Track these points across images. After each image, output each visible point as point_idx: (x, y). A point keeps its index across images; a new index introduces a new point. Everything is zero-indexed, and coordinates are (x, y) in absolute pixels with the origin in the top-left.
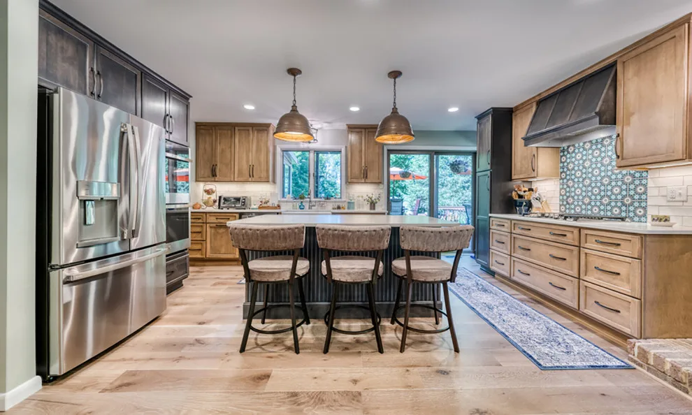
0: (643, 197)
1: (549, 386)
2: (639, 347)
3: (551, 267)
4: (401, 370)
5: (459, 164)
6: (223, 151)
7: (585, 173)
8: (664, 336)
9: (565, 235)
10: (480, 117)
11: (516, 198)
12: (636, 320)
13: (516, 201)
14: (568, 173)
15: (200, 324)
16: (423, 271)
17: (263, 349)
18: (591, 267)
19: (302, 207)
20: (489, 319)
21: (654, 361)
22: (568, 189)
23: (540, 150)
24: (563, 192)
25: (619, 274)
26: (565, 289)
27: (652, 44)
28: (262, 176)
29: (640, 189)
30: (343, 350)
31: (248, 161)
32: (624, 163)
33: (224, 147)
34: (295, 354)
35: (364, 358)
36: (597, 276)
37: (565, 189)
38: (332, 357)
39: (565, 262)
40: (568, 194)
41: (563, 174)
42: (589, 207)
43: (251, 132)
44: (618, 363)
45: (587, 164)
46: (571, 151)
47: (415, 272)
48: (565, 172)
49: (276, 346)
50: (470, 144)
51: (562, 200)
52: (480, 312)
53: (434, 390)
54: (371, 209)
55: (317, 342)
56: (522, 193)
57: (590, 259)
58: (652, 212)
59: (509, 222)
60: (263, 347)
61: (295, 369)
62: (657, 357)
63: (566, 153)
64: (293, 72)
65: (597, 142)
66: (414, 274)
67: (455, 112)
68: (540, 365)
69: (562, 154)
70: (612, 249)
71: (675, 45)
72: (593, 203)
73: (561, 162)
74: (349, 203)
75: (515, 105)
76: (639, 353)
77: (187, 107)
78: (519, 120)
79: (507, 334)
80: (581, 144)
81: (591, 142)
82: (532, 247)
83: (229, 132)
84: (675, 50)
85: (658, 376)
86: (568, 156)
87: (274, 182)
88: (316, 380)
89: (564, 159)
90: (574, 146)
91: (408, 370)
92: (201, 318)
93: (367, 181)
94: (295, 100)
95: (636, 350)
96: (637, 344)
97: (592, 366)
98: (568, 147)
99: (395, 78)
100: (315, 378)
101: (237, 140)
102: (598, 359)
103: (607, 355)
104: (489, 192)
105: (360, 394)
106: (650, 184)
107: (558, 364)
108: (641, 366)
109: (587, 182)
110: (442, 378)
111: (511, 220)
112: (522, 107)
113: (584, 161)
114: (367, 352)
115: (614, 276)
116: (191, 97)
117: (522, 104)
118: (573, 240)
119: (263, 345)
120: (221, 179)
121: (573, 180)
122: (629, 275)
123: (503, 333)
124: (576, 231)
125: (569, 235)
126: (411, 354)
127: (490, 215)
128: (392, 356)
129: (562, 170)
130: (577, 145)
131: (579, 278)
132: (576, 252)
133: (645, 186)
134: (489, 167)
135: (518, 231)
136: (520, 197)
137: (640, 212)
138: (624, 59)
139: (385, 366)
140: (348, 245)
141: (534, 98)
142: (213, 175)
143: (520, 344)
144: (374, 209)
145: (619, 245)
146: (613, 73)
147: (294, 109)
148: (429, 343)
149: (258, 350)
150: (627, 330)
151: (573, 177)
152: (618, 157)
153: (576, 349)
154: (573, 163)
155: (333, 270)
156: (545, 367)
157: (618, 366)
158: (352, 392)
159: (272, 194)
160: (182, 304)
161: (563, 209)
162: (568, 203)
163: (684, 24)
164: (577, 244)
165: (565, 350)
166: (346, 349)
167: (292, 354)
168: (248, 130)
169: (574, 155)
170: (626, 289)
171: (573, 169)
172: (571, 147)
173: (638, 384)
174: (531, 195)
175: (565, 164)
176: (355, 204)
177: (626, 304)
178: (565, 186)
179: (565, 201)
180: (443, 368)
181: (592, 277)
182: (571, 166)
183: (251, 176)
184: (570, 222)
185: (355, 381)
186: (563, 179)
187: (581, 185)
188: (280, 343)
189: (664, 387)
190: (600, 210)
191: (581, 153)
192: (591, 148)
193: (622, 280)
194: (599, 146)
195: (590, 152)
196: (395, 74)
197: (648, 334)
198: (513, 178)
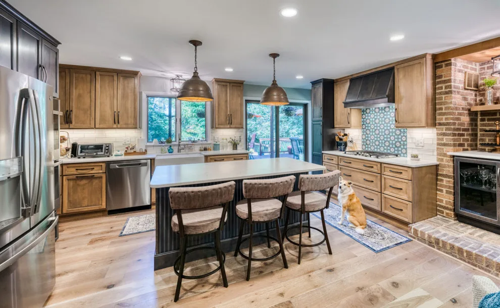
0: (405, 143)
1: (384, 262)
2: (414, 228)
3: (365, 186)
4: (306, 276)
5: (291, 110)
6: (80, 96)
7: (376, 126)
8: (421, 219)
9: (373, 167)
10: (314, 83)
11: (337, 140)
12: (410, 214)
13: (337, 142)
14: (367, 125)
15: (109, 287)
16: (312, 204)
17: (195, 293)
18: (388, 186)
19: (171, 151)
20: (337, 226)
21: (421, 234)
22: (367, 136)
23: (352, 110)
24: (364, 137)
25: (401, 189)
26: (373, 200)
27: (411, 63)
28: (129, 122)
29: (404, 139)
30: (259, 274)
31: (112, 107)
32: (399, 125)
33: (81, 92)
34: (225, 289)
35: (277, 275)
36: (390, 191)
37: (365, 135)
38: (255, 282)
39: (372, 183)
40: (367, 138)
41: (364, 126)
42: (379, 147)
43: (115, 78)
44: (405, 239)
45: (377, 121)
46: (368, 112)
47: (307, 205)
48: (365, 125)
49: (203, 286)
50: (303, 99)
51: (363, 142)
52: (330, 222)
53: (331, 284)
54: (233, 149)
55: (236, 273)
56: (341, 137)
57: (388, 181)
58: (410, 152)
59: (337, 157)
60: (193, 290)
61: (233, 300)
62: (421, 232)
63: (365, 113)
64: (196, 43)
65: (382, 109)
66: (306, 207)
67: (301, 79)
68: (375, 250)
69: (363, 113)
70: (398, 175)
71: (421, 67)
72: (380, 145)
73: (362, 118)
74: (214, 145)
75: (336, 78)
76: (414, 232)
77: (57, 53)
78: (339, 89)
79: (351, 235)
80: (374, 109)
81: (379, 108)
82: (352, 174)
83: (89, 76)
84: (421, 70)
85: (422, 242)
86: (366, 115)
87: (140, 128)
88: (254, 303)
89: (364, 116)
90: (369, 109)
91: (310, 276)
92: (107, 282)
93: (232, 126)
94: (196, 68)
95: (412, 230)
96: (413, 227)
97: (396, 244)
98: (367, 109)
99: (274, 58)
100: (253, 302)
101: (98, 86)
102: (396, 240)
103: (399, 236)
104: (322, 136)
105: (290, 302)
106: (408, 136)
107: (382, 248)
108: (414, 238)
109: (377, 132)
110: (332, 274)
111: (338, 156)
112: (341, 80)
113: (376, 119)
114: (277, 271)
115: (399, 190)
116: (60, 43)
117: (341, 78)
118: (377, 170)
119: (192, 289)
120: (78, 125)
121: (369, 130)
122: (406, 190)
123: (348, 235)
124: (379, 165)
125: (375, 167)
126: (305, 263)
127: (323, 152)
128: (294, 269)
129: (363, 123)
130: (371, 109)
131: (381, 193)
132: (379, 177)
133: (406, 137)
134: (321, 119)
135: (342, 163)
136: (341, 139)
137: (404, 151)
138: (398, 66)
139: (295, 277)
140: (268, 194)
141: (348, 76)
142: (68, 121)
143: (360, 240)
144: (236, 149)
145: (401, 173)
146: (393, 73)
147: (196, 75)
148: (312, 252)
149: (190, 294)
150: (406, 220)
151: (369, 128)
152: (396, 121)
153: (386, 236)
154: (369, 119)
155: (252, 213)
156: (377, 251)
157: (406, 241)
158: (284, 303)
159: (139, 140)
160: (66, 273)
161: (364, 147)
162: (367, 144)
163: (424, 58)
164: (379, 172)
165: (382, 238)
166: (261, 273)
167: (221, 289)
168: (113, 76)
169: (369, 115)
170: (405, 197)
171: (369, 123)
172: (368, 110)
173: (416, 248)
174: (347, 139)
175: (365, 120)
176: (220, 145)
177: (405, 205)
178: (365, 133)
179: (365, 142)
180: (329, 267)
181: (388, 192)
182: (368, 121)
183: (116, 122)
184: (373, 158)
185: (282, 295)
186: (364, 129)
187: (374, 134)
188: (205, 283)
189: (426, 247)
190: (384, 149)
191: (374, 114)
192: (379, 112)
193: (403, 192)
194: (383, 111)
195: (379, 114)
196: (274, 56)
197: (415, 221)
198: (335, 126)
